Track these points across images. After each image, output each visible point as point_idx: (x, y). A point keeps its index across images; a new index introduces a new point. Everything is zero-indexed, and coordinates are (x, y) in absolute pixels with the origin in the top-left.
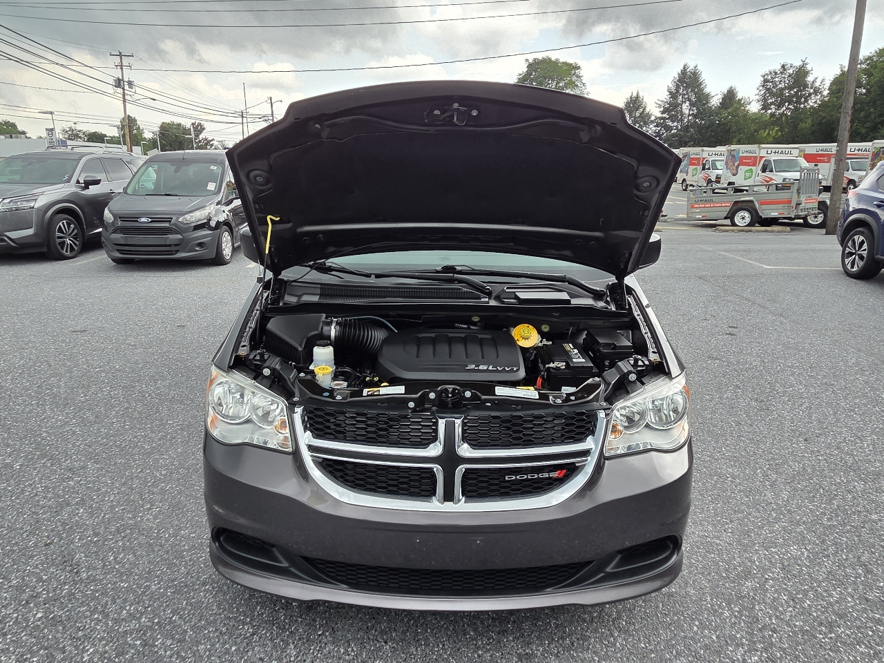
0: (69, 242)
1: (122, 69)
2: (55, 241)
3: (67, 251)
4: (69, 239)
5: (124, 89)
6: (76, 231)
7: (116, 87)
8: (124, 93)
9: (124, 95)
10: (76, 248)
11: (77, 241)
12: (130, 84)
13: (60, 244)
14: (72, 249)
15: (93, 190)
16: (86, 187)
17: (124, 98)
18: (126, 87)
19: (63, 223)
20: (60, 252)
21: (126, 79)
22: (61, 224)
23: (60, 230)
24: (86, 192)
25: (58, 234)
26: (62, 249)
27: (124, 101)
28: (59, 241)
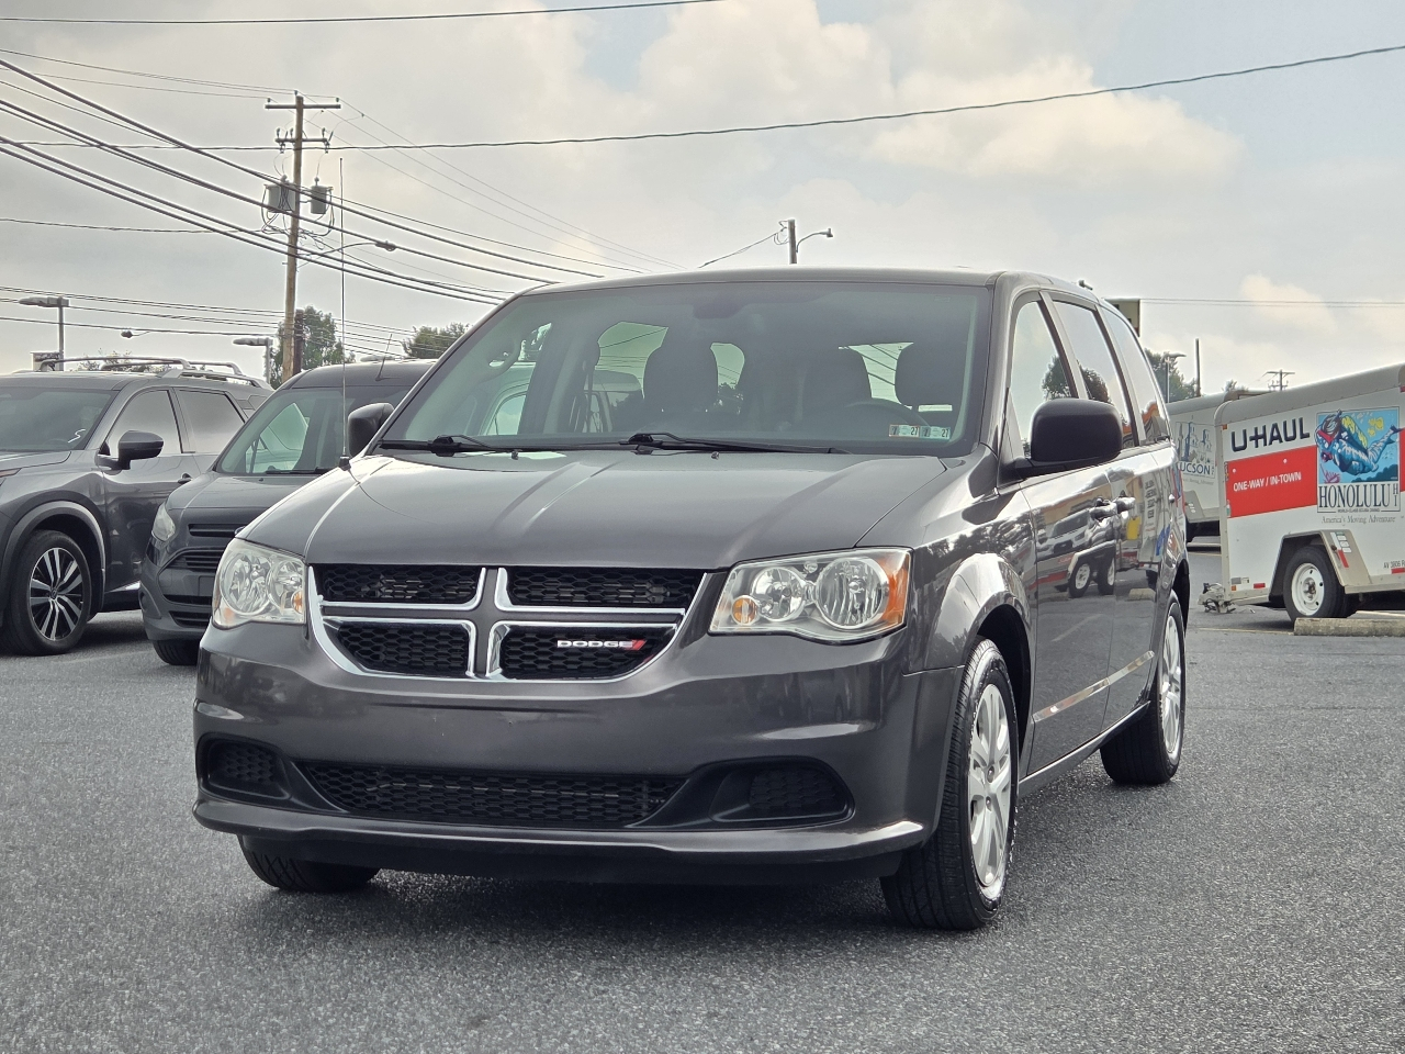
0: (59, 607)
1: (298, 150)
2: (24, 601)
3: (48, 633)
4: (60, 601)
5: (296, 217)
6: (79, 580)
7: (270, 208)
8: (295, 228)
9: (295, 234)
10: (72, 627)
11: (80, 607)
12: (320, 199)
13: (36, 608)
14: (63, 628)
15: (139, 475)
16: (122, 464)
17: (293, 246)
18: (305, 209)
19: (51, 554)
20: (33, 632)
21: (307, 183)
22: (46, 555)
23: (43, 575)
24: (120, 479)
25: (35, 583)
26: (40, 623)
27: (293, 255)
28: (33, 601)
